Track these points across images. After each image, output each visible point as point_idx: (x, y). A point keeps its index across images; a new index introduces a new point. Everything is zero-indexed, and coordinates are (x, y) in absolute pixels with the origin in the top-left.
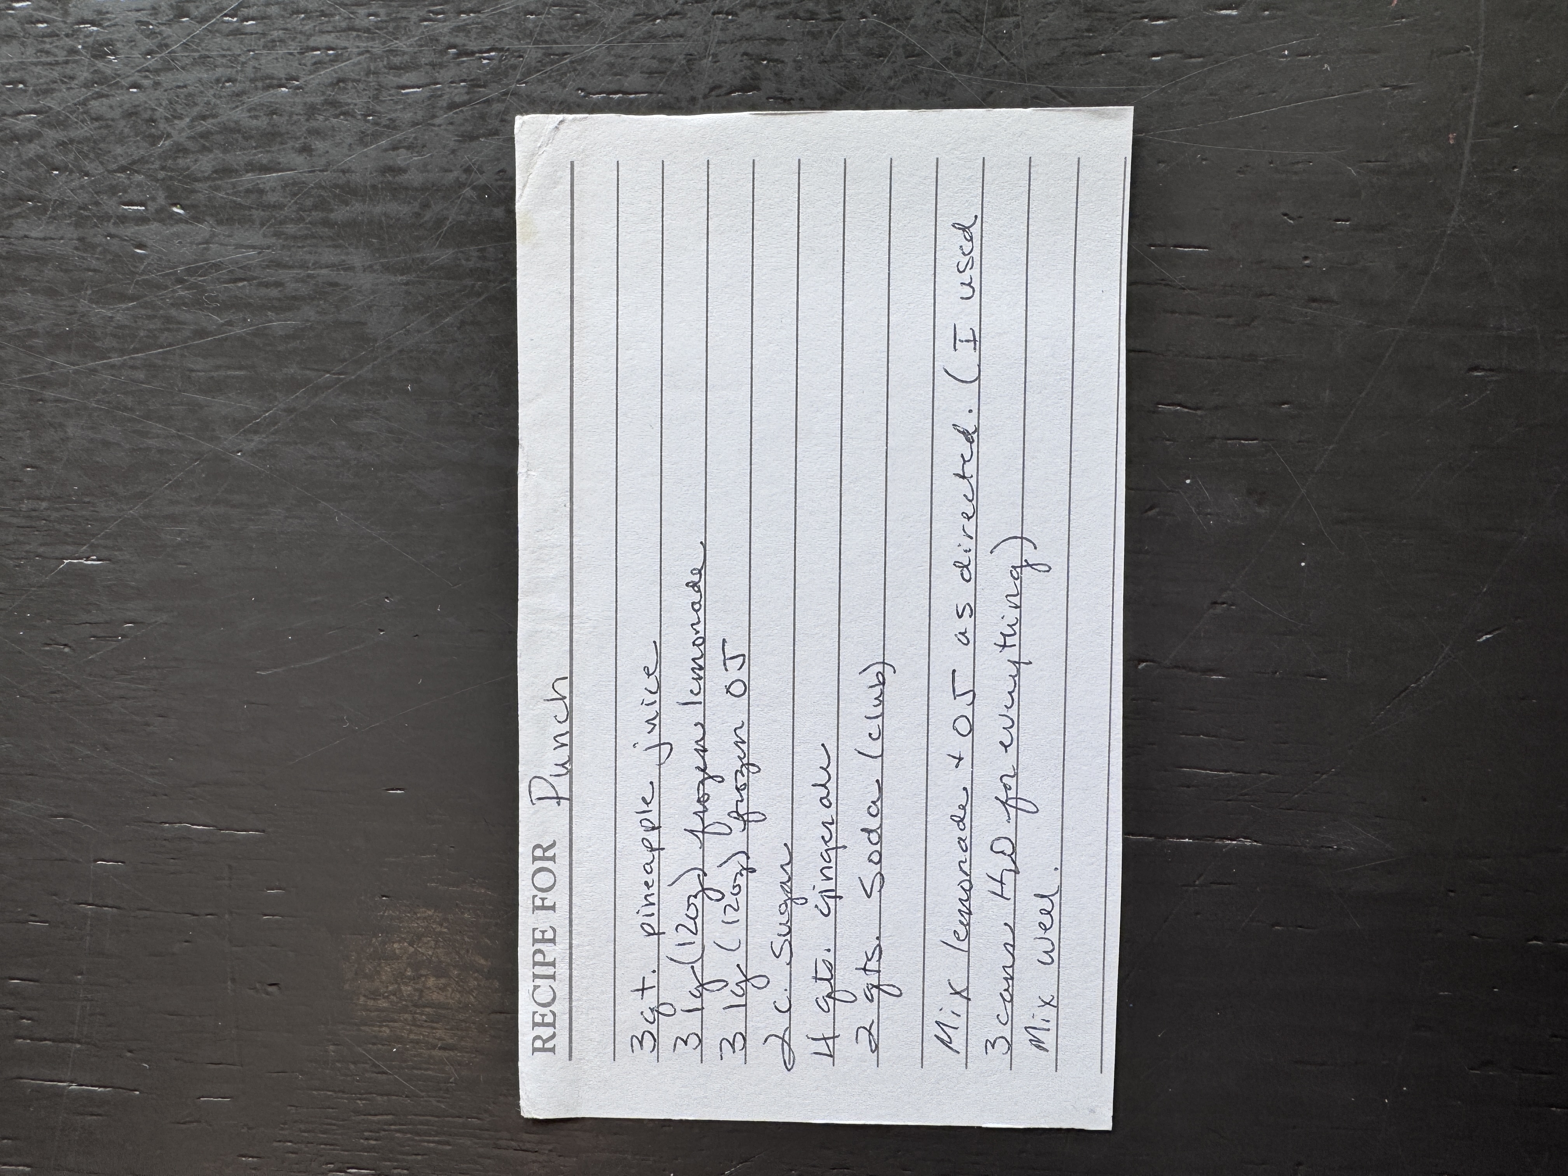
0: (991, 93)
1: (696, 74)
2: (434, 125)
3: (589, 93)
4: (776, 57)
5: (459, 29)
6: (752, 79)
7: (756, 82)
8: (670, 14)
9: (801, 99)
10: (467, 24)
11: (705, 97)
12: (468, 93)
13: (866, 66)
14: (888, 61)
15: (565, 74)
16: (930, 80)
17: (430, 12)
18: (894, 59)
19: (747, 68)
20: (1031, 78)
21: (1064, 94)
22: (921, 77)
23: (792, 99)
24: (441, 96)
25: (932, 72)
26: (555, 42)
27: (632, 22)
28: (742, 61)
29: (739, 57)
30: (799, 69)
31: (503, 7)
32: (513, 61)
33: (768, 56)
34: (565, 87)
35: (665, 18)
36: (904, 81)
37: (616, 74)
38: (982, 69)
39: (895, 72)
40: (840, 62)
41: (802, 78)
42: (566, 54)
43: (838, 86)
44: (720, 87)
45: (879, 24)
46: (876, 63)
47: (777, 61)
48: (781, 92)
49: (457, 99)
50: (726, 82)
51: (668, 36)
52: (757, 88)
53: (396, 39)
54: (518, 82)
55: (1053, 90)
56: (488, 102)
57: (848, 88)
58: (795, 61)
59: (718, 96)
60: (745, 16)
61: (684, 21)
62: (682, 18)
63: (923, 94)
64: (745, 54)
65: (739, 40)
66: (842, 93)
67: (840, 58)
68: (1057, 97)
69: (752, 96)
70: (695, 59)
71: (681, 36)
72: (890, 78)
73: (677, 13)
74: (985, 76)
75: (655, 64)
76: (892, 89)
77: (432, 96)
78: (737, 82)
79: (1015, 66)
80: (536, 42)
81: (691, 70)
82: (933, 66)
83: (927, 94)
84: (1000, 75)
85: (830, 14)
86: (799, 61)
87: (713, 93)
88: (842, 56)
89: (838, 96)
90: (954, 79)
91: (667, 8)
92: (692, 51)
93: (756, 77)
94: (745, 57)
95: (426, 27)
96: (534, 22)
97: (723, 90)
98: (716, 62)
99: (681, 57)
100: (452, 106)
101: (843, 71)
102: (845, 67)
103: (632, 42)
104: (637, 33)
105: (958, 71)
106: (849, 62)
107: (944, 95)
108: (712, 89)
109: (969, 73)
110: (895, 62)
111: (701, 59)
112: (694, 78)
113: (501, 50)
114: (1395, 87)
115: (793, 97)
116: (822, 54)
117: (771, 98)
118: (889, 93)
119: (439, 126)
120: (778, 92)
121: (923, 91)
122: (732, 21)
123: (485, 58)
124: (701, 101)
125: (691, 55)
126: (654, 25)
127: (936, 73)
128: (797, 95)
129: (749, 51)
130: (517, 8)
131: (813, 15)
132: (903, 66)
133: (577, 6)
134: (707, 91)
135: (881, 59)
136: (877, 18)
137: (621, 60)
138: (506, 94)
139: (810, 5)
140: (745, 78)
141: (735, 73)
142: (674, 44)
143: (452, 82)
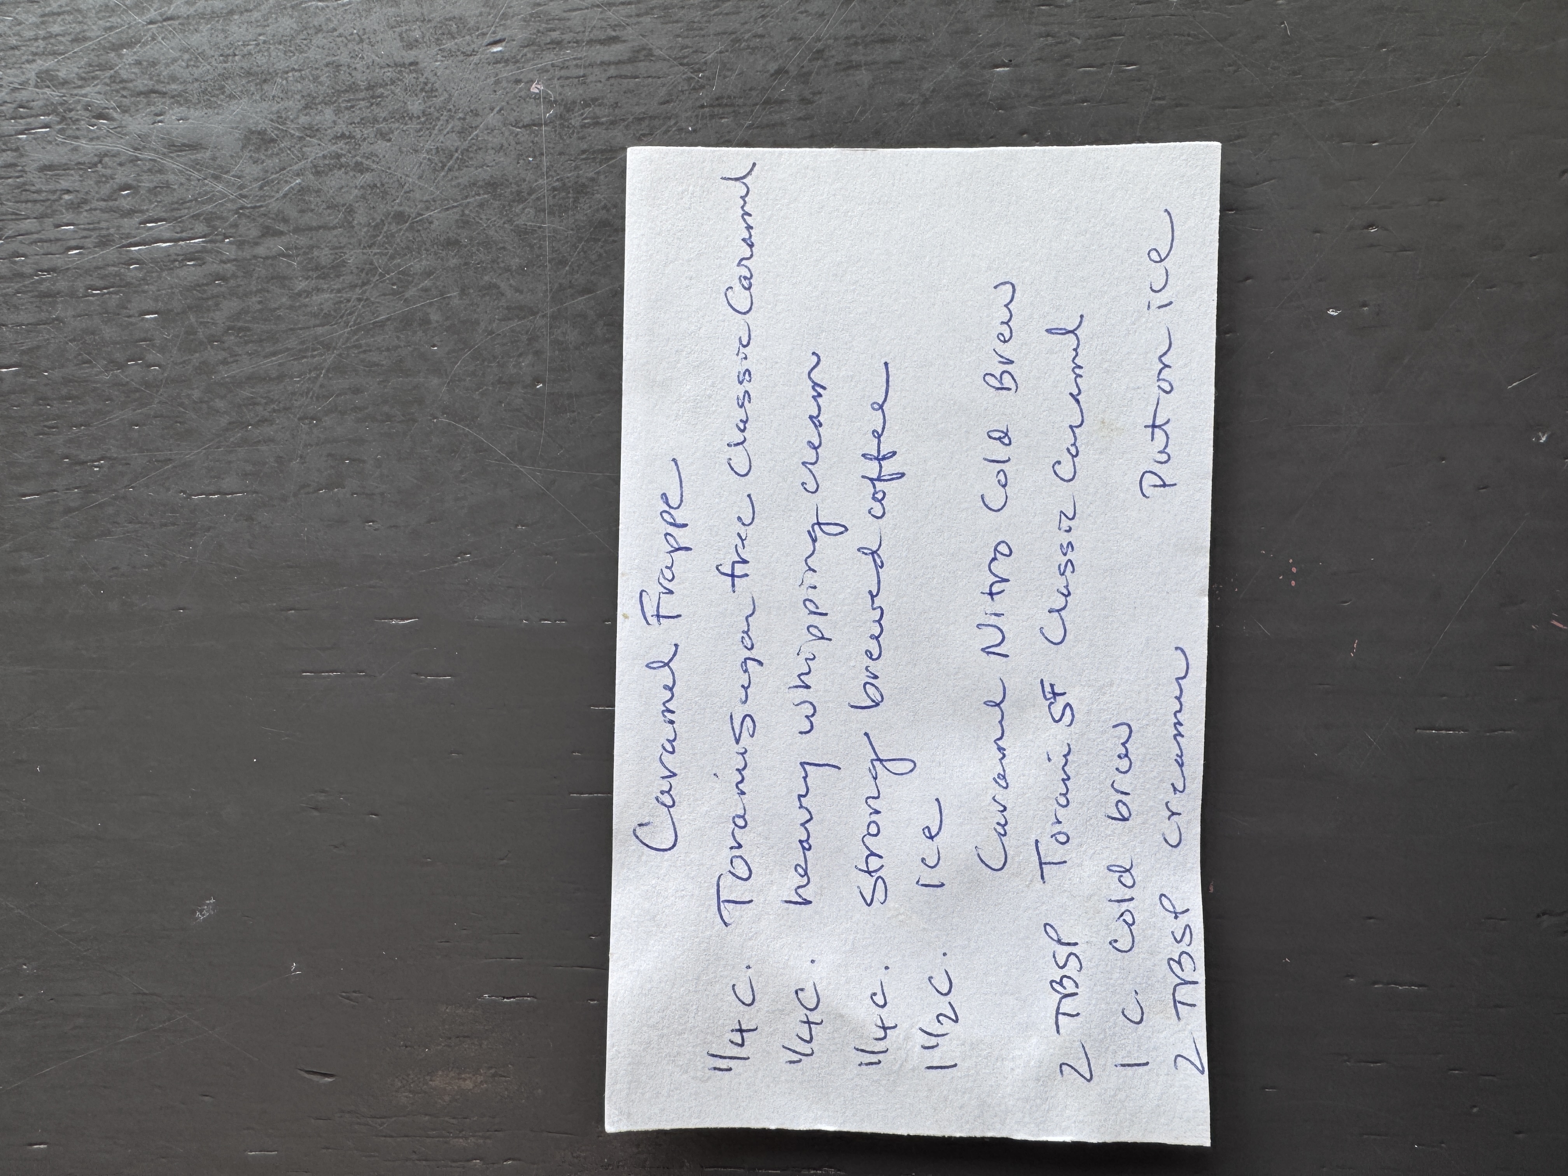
2: (53, 529)
3: (189, 496)
5: (71, 441)
8: (259, 421)
10: (79, 437)
12: (82, 498)
15: (168, 478)
17: (45, 426)
19: (332, 467)
24: (58, 502)
26: (158, 450)
27: (227, 430)
31: (110, 419)
32: (120, 468)
34: (168, 489)
35: (256, 425)
37: (215, 477)
42: (170, 460)
43: (415, 481)
44: (309, 485)
45: (449, 424)
49: (72, 504)
51: (259, 441)
52: (341, 486)
53: (16, 452)
54: (127, 487)
56: (101, 506)
59: (308, 493)
60: (328, 421)
61: (275, 427)
62: (272, 425)
64: (329, 455)
65: (323, 443)
71: (272, 440)
72: (461, 472)
73: (266, 420)
75: (249, 468)
77: (49, 503)
80: (141, 451)
85: (403, 416)
86: (378, 460)
91: (257, 416)
95: (42, 440)
96: (138, 431)
98: (303, 463)
99: (272, 460)
100: (68, 511)
103: (228, 446)
104: (232, 440)
105: (523, 463)
113: (110, 459)
119: (57, 528)
122: (316, 425)
123: (96, 467)
125: (281, 457)
126: (247, 431)
130: (122, 420)
131: (389, 417)
133: (177, 417)
136: (447, 418)
137: (218, 463)
138: (115, 498)
139: (386, 409)
142: (264, 448)
143: (67, 489)
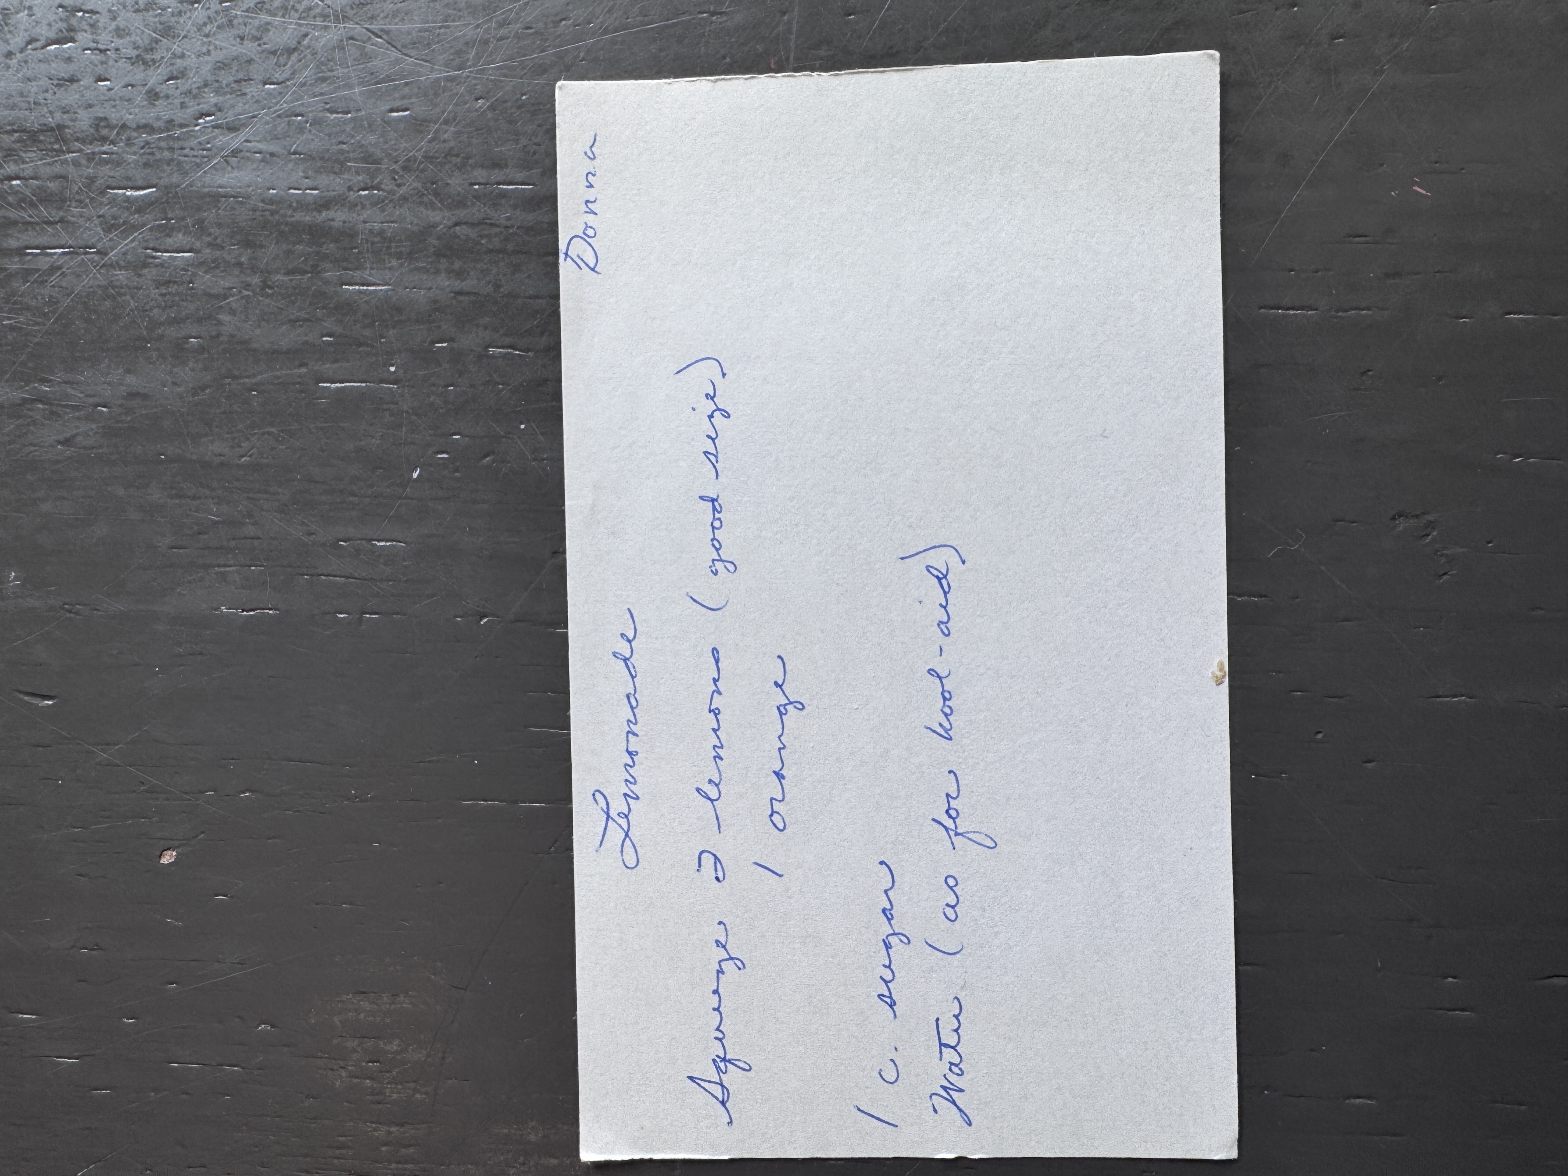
0: (306, 35)
1: (12, 29)
4: (91, 8)
6: (67, 31)
7: (72, 34)
9: (117, 49)
11: (22, 51)
13: (180, 13)
14: (202, 8)
16: (245, 25)
18: (207, 5)
20: (346, 18)
21: (380, 33)
22: (235, 22)
23: (109, 50)
25: (247, 17)
28: (56, 13)
29: (54, 8)
30: (114, 19)
33: (83, 7)
36: (219, 27)
38: (296, 11)
39: (209, 18)
40: (154, 10)
41: (118, 29)
46: (190, 10)
47: (91, 12)
48: (97, 43)
50: (42, 35)
55: (367, 29)
57: (164, 37)
58: (110, 11)
63: (238, 40)
66: (157, 41)
67: (154, 6)
68: (373, 37)
69: (69, 48)
70: (12, 14)
74: (299, 19)
76: (207, 36)
78: (52, 35)
79: (329, 7)
81: (7, 24)
82: (247, 11)
83: (242, 39)
84: (315, 17)
87: (30, 47)
88: (155, 4)
89: (154, 45)
90: (268, 24)
92: (8, 6)
93: (71, 29)
94: (61, 9)
97: (38, 44)
101: (157, 19)
102: (160, 14)
106: (163, 9)
107: (259, 39)
108: (29, 43)
109: (283, 16)
110: (209, 8)
111: (17, 13)
112: (10, 32)
114: (713, 14)
115: (109, 48)
116: (137, 3)
117: (87, 49)
118: (205, 39)
120: (94, 42)
121: (239, 36)
124: (18, 55)
127: (251, 18)
128: (113, 45)
129: (64, 4)
132: (216, 12)
134: (24, 44)
135: (196, 5)
140: (61, 31)
141: (50, 25)
